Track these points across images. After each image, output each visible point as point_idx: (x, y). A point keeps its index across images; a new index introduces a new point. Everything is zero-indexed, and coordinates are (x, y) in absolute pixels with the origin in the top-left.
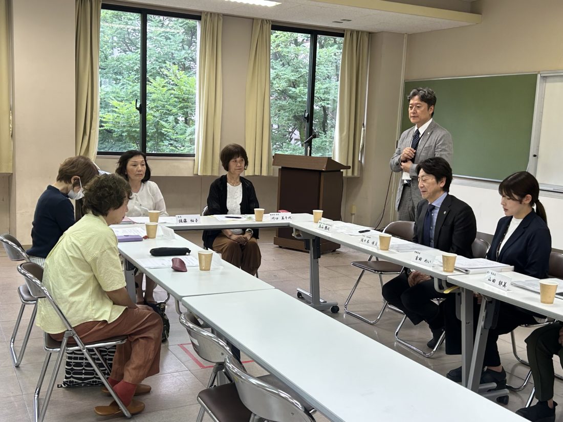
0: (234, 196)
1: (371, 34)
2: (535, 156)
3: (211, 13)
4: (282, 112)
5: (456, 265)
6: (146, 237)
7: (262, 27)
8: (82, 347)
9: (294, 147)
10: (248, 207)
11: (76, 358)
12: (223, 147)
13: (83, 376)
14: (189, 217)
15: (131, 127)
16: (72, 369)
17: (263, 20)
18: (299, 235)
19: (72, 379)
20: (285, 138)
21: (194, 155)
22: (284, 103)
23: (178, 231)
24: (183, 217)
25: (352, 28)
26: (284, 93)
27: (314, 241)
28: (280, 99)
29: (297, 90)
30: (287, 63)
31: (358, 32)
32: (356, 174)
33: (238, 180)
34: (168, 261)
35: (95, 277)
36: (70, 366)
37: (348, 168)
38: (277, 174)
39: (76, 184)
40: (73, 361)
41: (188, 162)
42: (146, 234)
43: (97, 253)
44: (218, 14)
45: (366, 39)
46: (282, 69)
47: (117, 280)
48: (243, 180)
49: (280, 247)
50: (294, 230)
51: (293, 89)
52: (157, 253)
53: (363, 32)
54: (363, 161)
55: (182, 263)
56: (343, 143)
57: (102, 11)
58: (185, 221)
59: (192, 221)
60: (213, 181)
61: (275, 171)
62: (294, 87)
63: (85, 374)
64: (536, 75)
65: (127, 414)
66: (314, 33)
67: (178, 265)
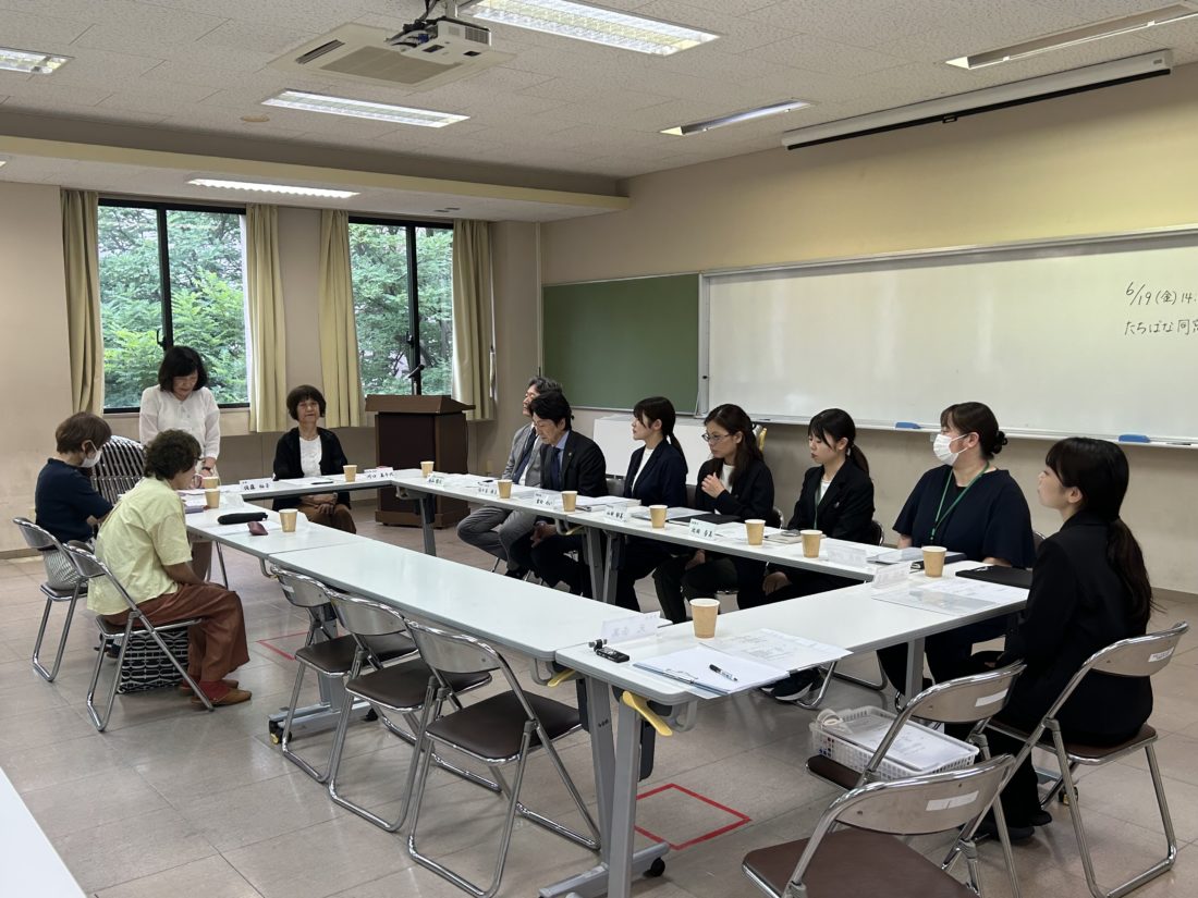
0: (311, 453)
1: (491, 225)
2: (705, 377)
3: (260, 205)
4: (377, 331)
5: (577, 503)
6: (207, 508)
7: (335, 218)
8: (150, 629)
9: (399, 384)
10: (331, 464)
11: (135, 655)
12: (291, 389)
13: (145, 677)
14: (256, 482)
15: (145, 367)
16: (131, 669)
17: (335, 211)
18: (405, 495)
19: (131, 682)
20: (385, 369)
21: (248, 405)
22: (379, 318)
23: (248, 499)
24: (250, 482)
25: (464, 217)
26: (377, 304)
27: (424, 500)
28: (373, 312)
29: (397, 299)
30: (378, 259)
31: (472, 222)
32: (487, 416)
33: (315, 432)
34: (244, 527)
35: (156, 553)
36: (127, 665)
37: (473, 407)
38: (373, 424)
39: (89, 449)
40: (131, 659)
41: (241, 415)
42: (206, 504)
43: (158, 519)
44: (271, 206)
45: (485, 231)
46: (371, 268)
47: (182, 554)
48: (321, 432)
49: (386, 525)
50: (398, 489)
51: (392, 297)
52: (225, 520)
53: (479, 222)
54: (496, 398)
55: (261, 526)
56: (465, 375)
57: (99, 207)
58: (253, 487)
59: (262, 487)
60: (280, 437)
61: (370, 420)
62: (392, 294)
63: (148, 673)
64: (697, 275)
65: (209, 705)
66: (411, 225)
67: (256, 528)
